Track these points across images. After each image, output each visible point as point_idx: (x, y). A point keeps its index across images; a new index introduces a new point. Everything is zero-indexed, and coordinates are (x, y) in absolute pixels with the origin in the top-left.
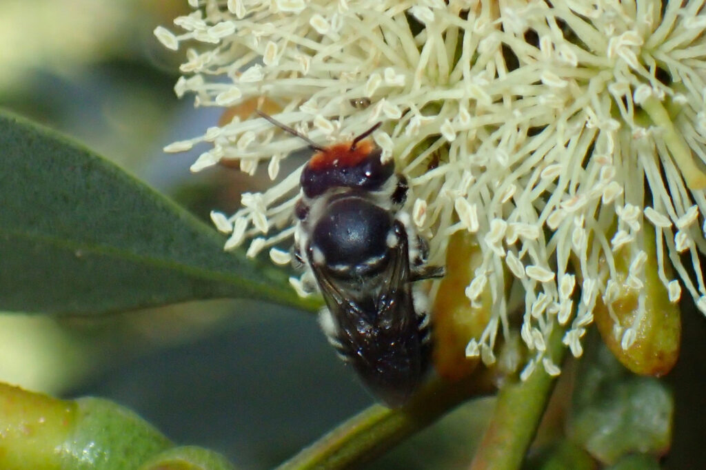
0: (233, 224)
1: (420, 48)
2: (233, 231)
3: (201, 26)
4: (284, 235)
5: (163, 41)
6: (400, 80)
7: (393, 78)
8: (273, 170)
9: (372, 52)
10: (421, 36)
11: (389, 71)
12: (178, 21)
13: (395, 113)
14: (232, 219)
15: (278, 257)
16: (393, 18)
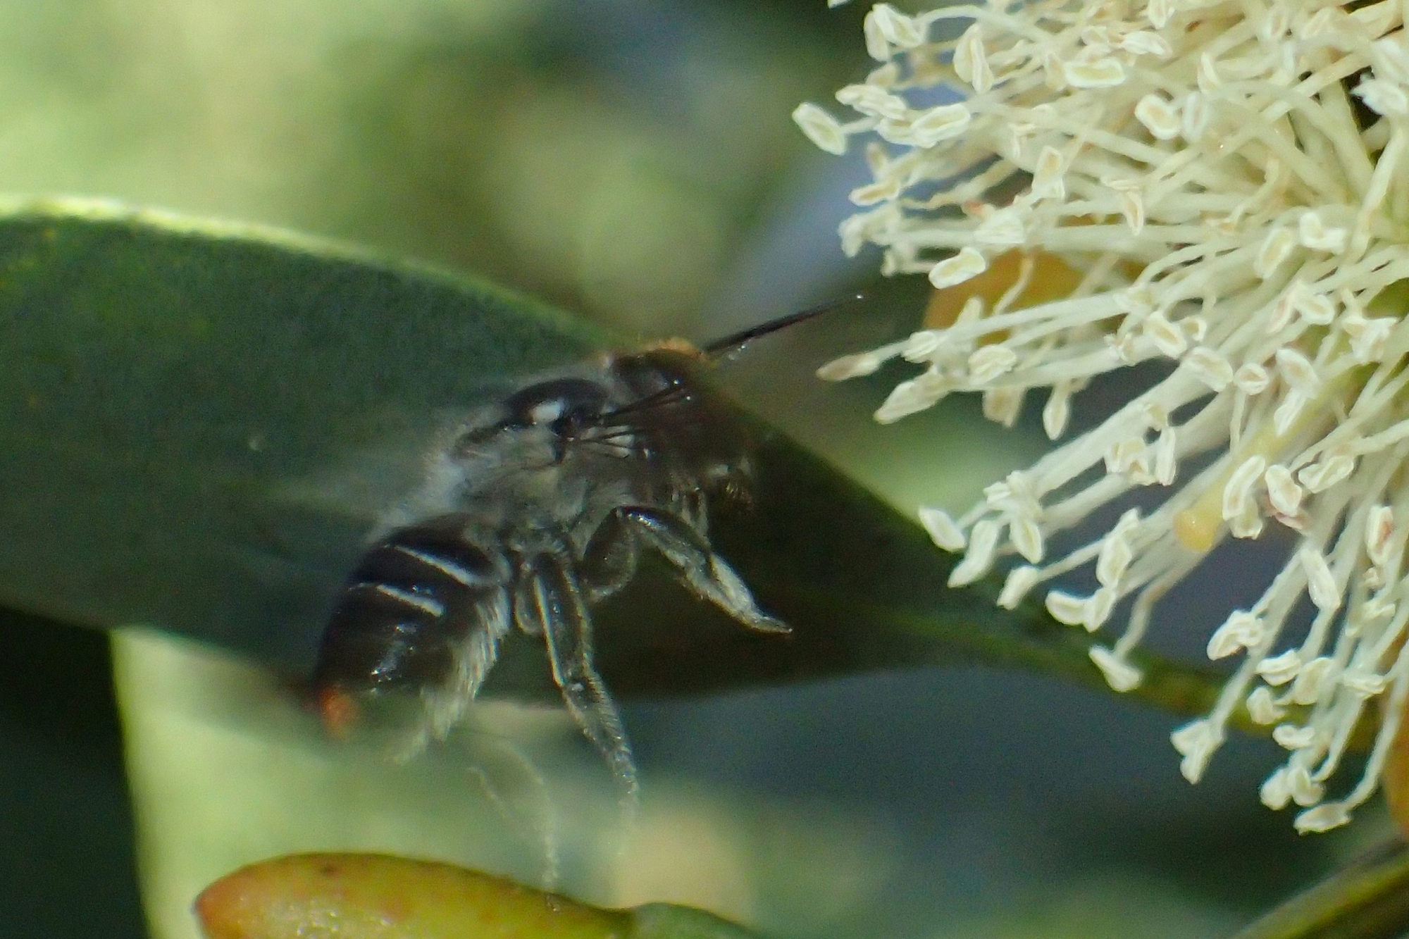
0: (968, 531)
1: (1376, 155)
2: (967, 548)
3: (894, 111)
4: (1077, 558)
5: (814, 135)
6: (1333, 239)
7: (1320, 236)
8: (1055, 417)
9: (1273, 170)
10: (1376, 130)
11: (1310, 218)
12: (846, 95)
13: (1320, 309)
14: (965, 521)
15: (1066, 608)
16: (1317, 97)
